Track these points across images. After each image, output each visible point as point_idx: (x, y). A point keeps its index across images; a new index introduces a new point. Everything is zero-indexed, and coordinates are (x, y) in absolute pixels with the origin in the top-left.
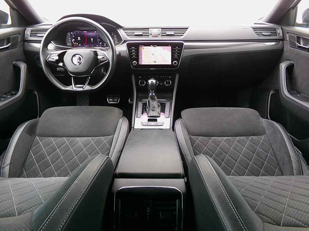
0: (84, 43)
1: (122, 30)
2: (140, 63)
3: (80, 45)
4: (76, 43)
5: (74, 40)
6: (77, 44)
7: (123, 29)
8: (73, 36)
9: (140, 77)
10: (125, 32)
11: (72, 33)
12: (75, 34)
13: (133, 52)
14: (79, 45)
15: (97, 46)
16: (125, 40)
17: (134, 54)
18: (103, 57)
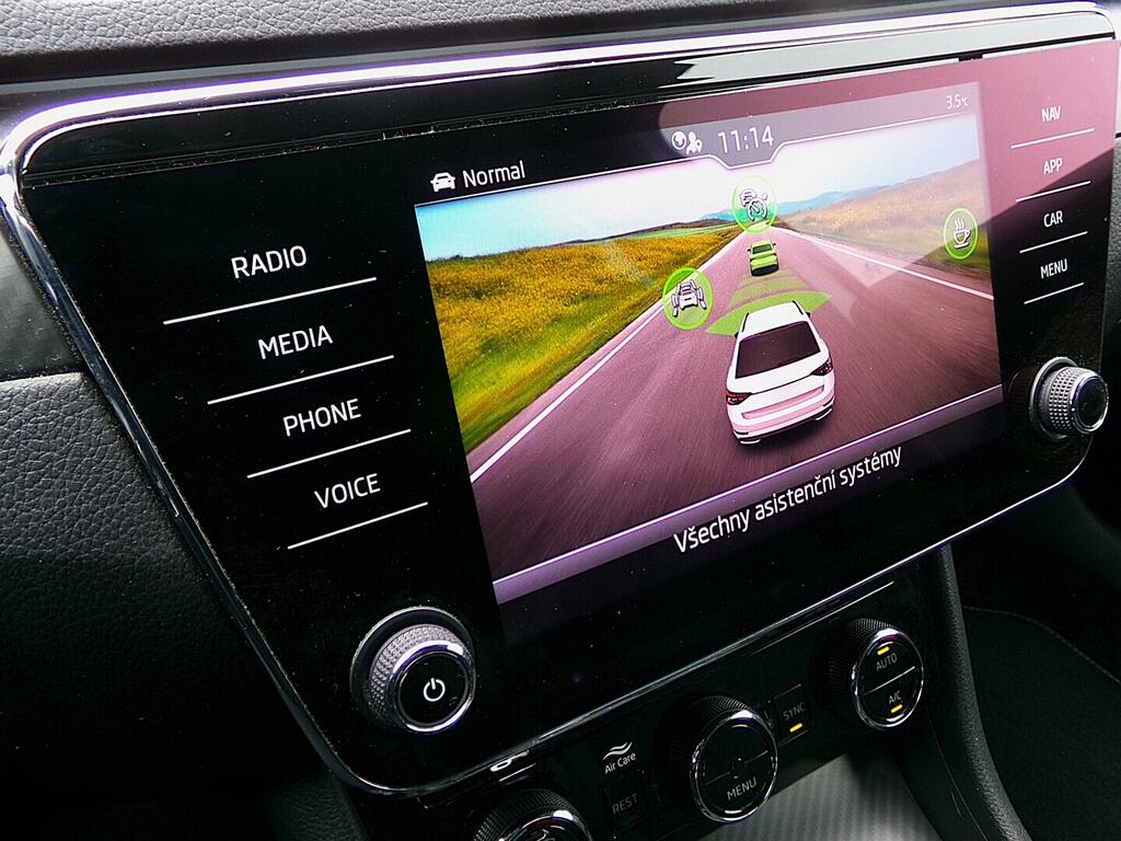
17: (342, 432)
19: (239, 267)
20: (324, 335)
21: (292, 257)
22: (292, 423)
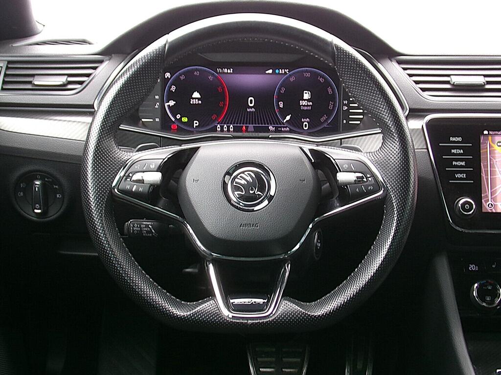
0: (214, 117)
1: (395, 64)
2: (487, 207)
3: (196, 123)
4: (178, 116)
5: (172, 103)
6: (185, 120)
7: (400, 62)
8: (173, 88)
9: (472, 267)
10: (411, 75)
11: (168, 75)
12: (182, 78)
13: (457, 160)
14: (190, 123)
15: (271, 128)
16: (414, 107)
17: (461, 166)
18: (360, 175)
19: (451, 139)
20: (462, 151)
21: (460, 139)
22: (454, 163)
